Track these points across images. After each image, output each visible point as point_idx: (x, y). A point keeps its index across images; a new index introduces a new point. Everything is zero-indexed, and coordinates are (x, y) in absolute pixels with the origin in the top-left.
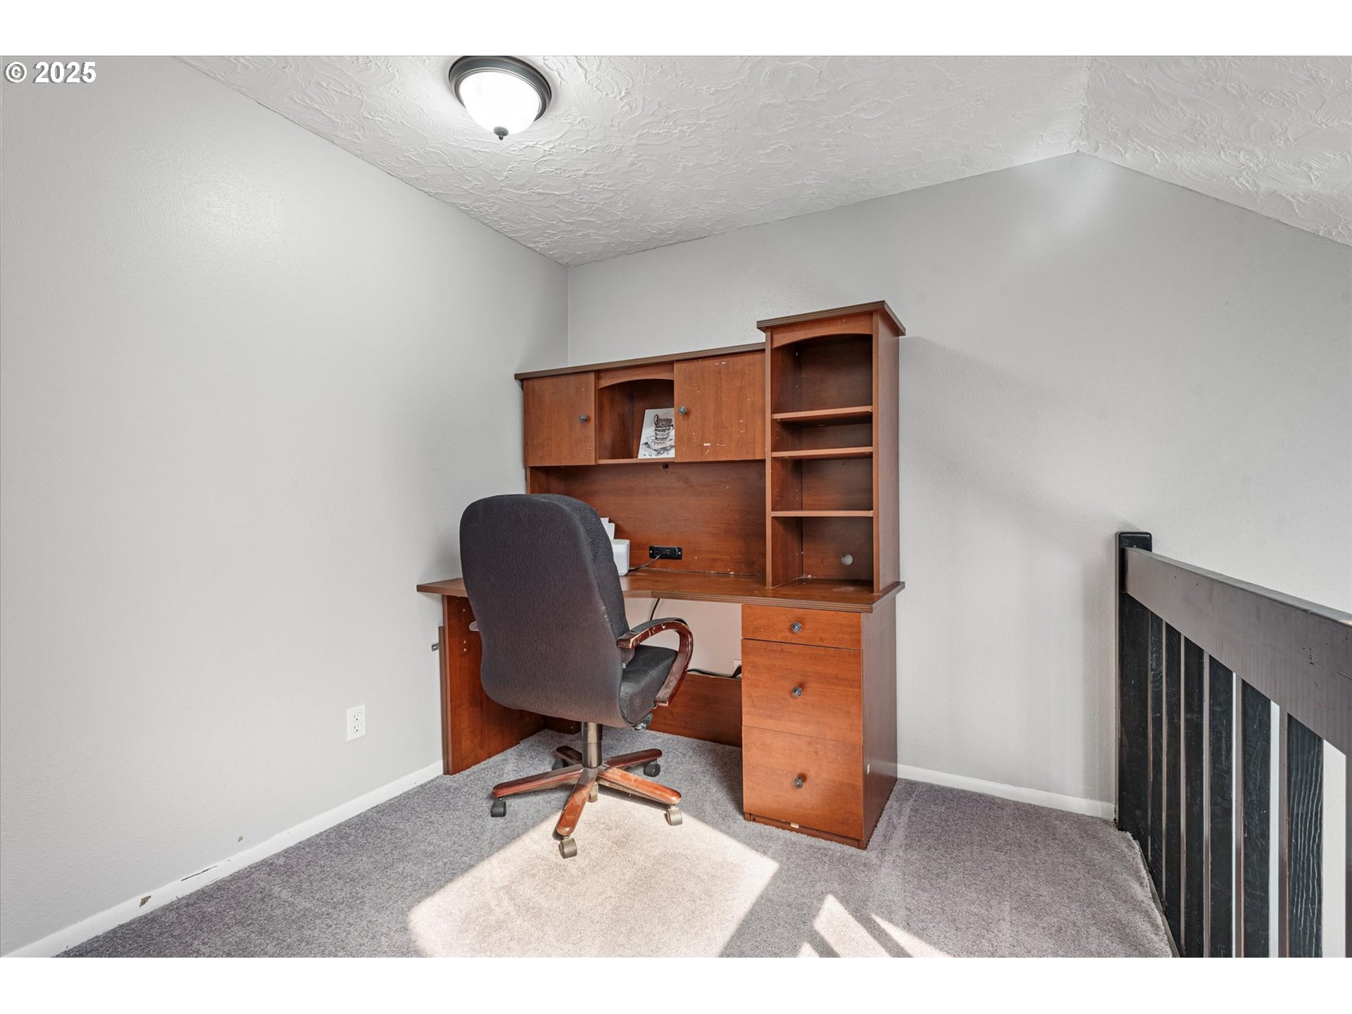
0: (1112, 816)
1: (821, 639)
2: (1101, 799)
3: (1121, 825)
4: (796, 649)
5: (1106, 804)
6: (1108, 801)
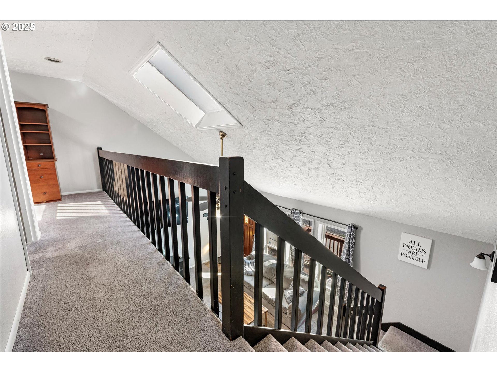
0: (102, 190)
1: (46, 167)
2: (100, 189)
3: (103, 191)
4: (40, 170)
5: (101, 189)
6: (101, 188)
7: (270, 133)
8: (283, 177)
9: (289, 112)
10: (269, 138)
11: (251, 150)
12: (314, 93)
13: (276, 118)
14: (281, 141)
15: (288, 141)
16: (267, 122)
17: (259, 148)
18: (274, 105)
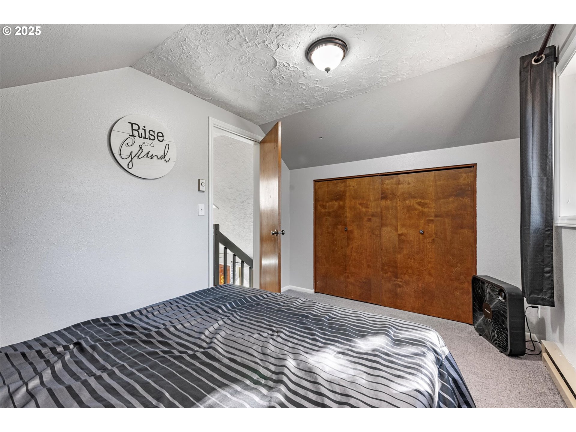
7: (234, 213)
8: (247, 240)
9: (242, 205)
10: (234, 215)
11: (225, 222)
12: (250, 199)
13: (236, 206)
14: (241, 217)
15: (244, 217)
16: (232, 207)
17: (230, 221)
18: (235, 201)
